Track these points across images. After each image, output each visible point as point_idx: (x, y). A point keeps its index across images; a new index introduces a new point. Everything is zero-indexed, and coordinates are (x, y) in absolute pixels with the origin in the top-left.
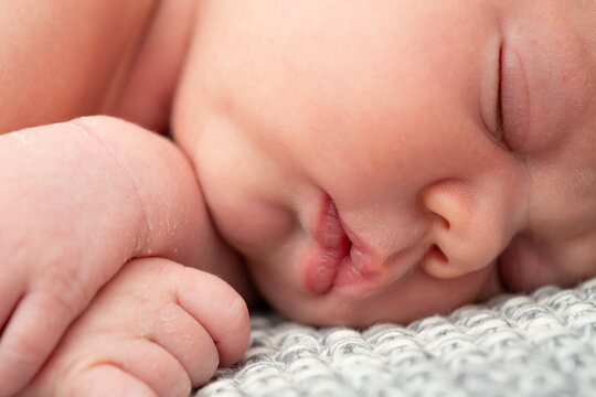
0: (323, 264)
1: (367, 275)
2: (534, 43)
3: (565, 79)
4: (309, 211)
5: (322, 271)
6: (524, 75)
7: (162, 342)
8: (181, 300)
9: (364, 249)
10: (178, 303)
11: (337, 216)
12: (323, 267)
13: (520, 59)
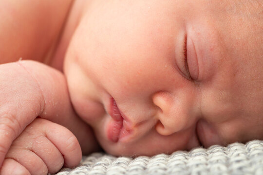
0: (115, 127)
1: (129, 131)
2: (199, 34)
3: (212, 50)
4: (107, 103)
5: (115, 131)
6: (194, 48)
7: (36, 152)
8: (48, 135)
9: (127, 119)
10: (46, 136)
11: (116, 106)
12: (115, 129)
13: (192, 41)
